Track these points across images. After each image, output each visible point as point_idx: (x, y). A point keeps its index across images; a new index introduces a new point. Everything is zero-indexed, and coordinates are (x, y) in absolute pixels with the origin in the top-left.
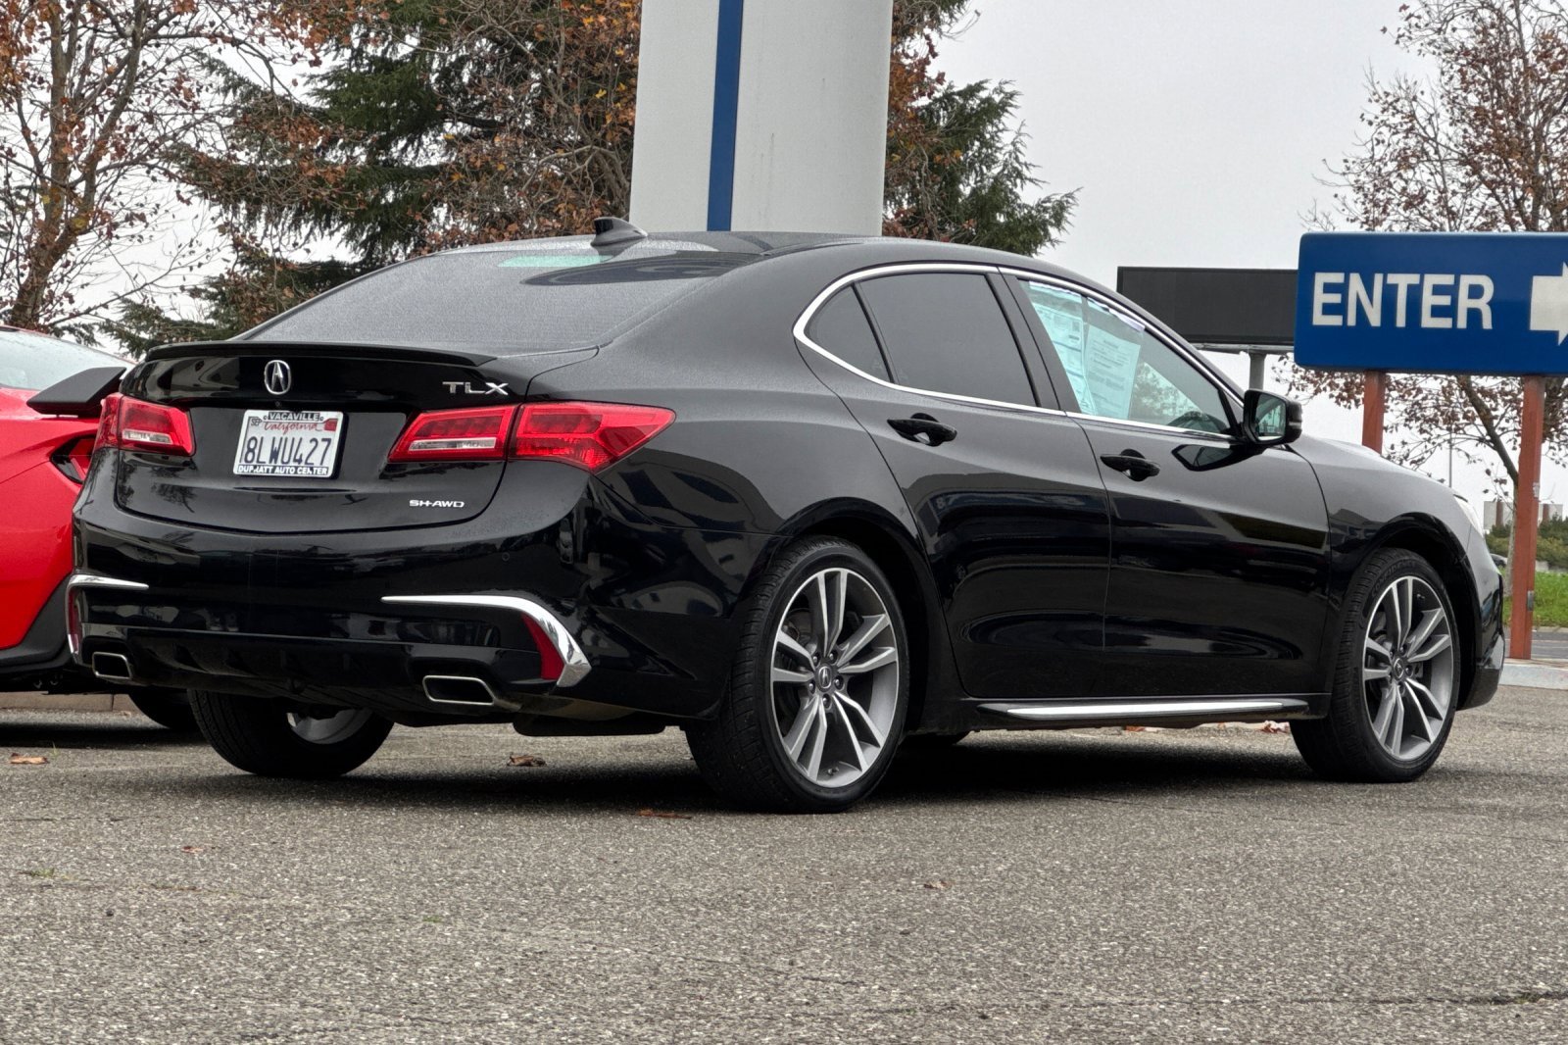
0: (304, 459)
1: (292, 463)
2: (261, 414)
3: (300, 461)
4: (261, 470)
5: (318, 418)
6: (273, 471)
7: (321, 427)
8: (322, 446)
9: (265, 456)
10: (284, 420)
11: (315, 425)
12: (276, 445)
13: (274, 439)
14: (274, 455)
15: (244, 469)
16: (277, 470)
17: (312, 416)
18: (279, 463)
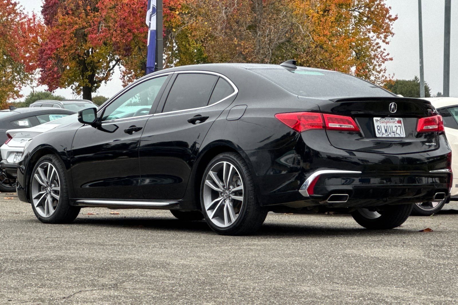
0: (395, 132)
1: (392, 133)
2: (379, 119)
3: (394, 132)
4: (384, 135)
5: (395, 120)
6: (388, 136)
7: (396, 122)
8: (399, 128)
9: (384, 131)
10: (385, 121)
11: (394, 122)
12: (386, 128)
13: (384, 126)
14: (386, 131)
15: (379, 135)
16: (389, 135)
17: (393, 119)
18: (388, 133)
